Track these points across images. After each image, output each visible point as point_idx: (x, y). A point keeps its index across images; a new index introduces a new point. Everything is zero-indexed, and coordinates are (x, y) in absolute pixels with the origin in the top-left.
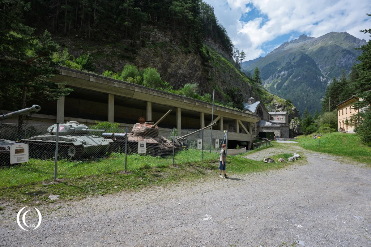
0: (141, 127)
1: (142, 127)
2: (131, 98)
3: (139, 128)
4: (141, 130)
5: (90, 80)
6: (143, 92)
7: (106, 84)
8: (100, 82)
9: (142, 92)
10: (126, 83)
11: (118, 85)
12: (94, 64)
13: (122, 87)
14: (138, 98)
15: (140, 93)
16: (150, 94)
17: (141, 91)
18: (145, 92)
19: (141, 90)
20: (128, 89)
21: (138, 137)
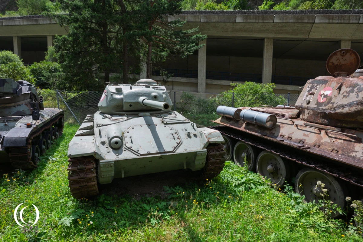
0: (340, 89)
1: (344, 89)
2: (305, 40)
3: (328, 93)
4: (339, 100)
5: (236, 22)
6: (334, 21)
7: (261, 21)
8: (252, 21)
9: (331, 21)
10: (297, 13)
11: (280, 18)
12: (249, 3)
13: (288, 21)
14: (320, 37)
15: (324, 25)
16: (351, 22)
17: (327, 21)
18: (337, 22)
19: (329, 19)
20: (300, 21)
21: (320, 129)
